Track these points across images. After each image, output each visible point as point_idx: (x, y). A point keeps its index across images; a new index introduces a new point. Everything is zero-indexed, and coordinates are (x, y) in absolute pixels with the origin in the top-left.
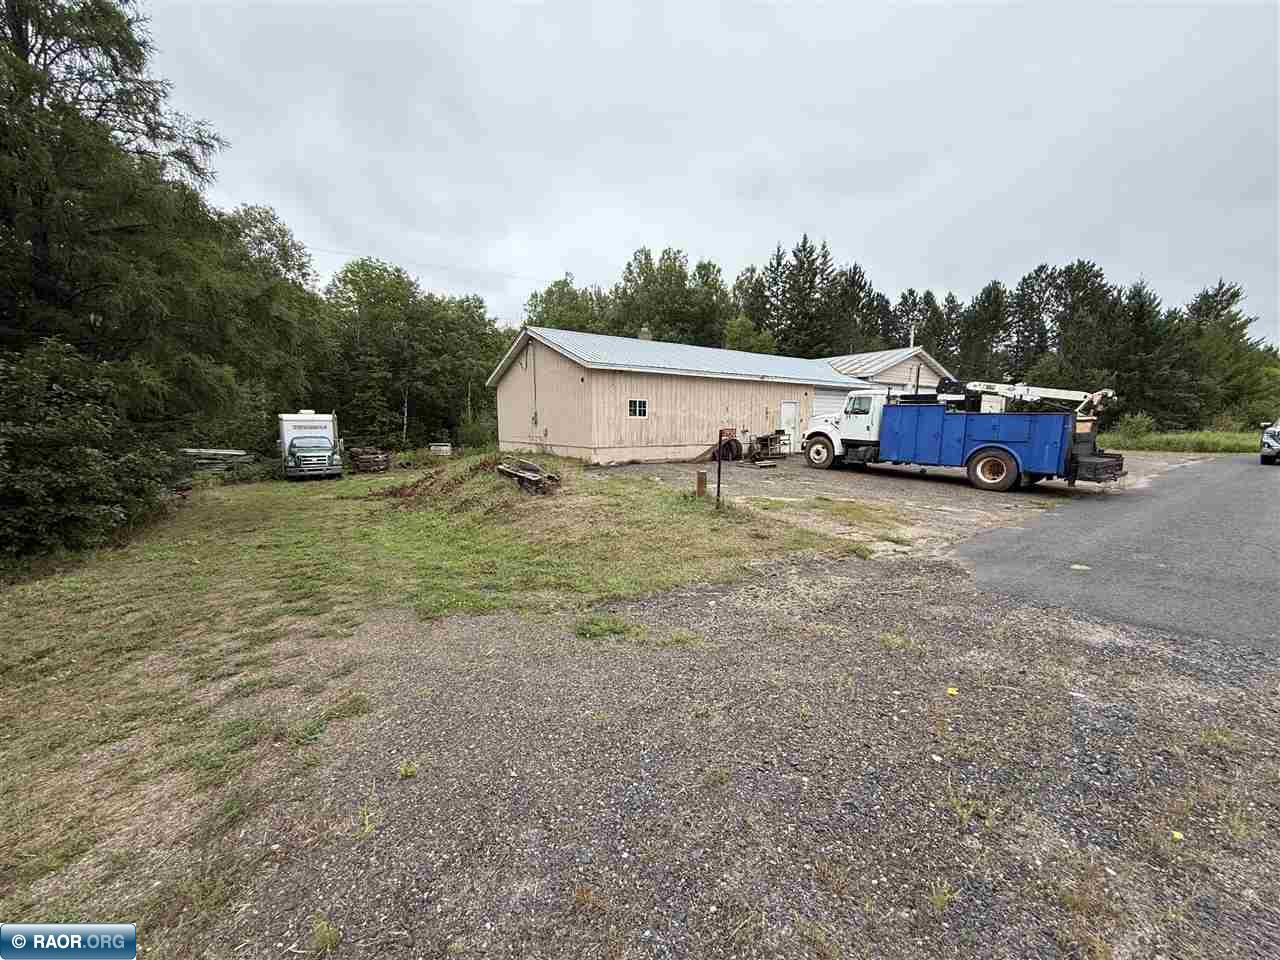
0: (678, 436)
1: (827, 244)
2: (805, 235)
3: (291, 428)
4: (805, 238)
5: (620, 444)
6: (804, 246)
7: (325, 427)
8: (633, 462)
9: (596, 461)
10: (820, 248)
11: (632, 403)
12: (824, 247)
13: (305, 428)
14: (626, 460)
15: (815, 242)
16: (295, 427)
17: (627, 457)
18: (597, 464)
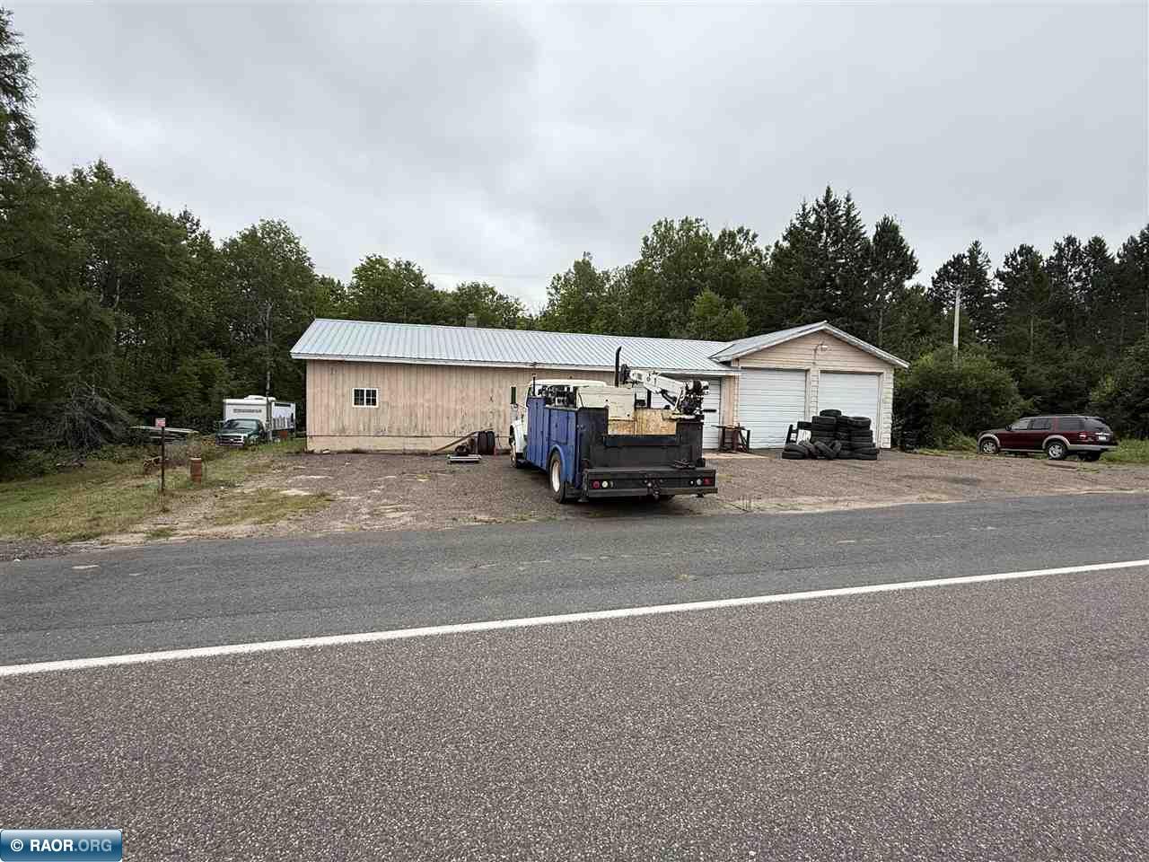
0: (420, 427)
1: (852, 197)
2: (829, 188)
3: (232, 411)
4: (828, 191)
5: (343, 432)
6: (826, 200)
7: (260, 411)
8: (356, 452)
9: (311, 449)
10: (844, 200)
11: (358, 394)
12: (848, 200)
13: (244, 411)
14: (349, 449)
15: (839, 195)
16: (235, 410)
17: (350, 444)
18: (312, 452)
